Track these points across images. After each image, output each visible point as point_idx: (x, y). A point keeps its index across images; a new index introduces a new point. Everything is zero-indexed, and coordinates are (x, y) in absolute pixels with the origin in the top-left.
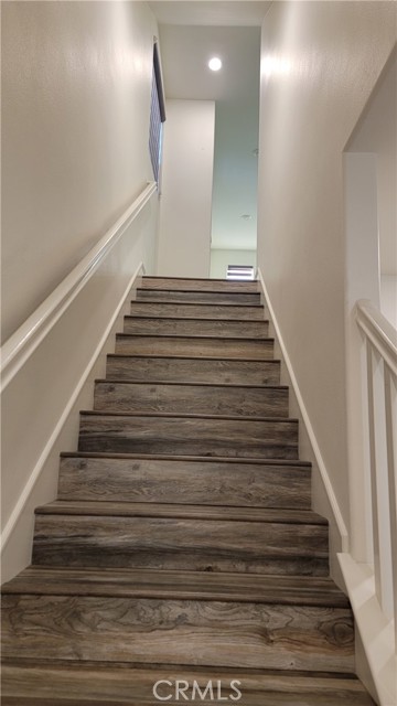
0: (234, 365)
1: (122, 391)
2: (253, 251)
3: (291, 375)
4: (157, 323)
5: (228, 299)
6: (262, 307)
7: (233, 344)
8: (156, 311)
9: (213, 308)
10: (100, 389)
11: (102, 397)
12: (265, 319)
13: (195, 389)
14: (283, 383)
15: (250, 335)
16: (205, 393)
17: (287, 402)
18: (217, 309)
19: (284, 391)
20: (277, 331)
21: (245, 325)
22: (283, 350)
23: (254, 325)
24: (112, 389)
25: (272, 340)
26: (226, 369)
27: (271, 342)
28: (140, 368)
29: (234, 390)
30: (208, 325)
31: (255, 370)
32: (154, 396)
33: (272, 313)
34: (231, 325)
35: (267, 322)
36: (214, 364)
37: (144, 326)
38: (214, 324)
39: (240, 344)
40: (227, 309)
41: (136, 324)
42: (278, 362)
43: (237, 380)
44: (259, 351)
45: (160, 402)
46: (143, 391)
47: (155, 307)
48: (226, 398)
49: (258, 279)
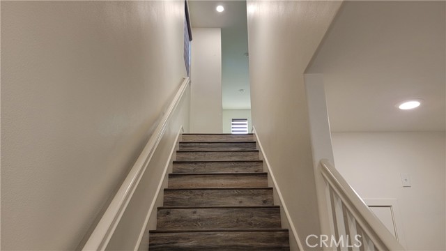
0: (244, 192)
1: (175, 214)
2: (249, 110)
3: (281, 198)
4: (193, 165)
5: (236, 146)
6: (258, 151)
7: (242, 177)
8: (191, 157)
9: (227, 153)
10: (161, 213)
11: (162, 218)
12: (261, 159)
13: (221, 211)
14: (276, 204)
15: (252, 170)
16: (227, 213)
17: (280, 216)
18: (230, 153)
19: (277, 210)
20: (269, 167)
21: (249, 164)
22: (274, 180)
23: (254, 164)
24: (168, 213)
25: (266, 174)
26: (239, 195)
27: (265, 175)
28: (185, 196)
29: (246, 210)
30: (226, 165)
31: (258, 195)
32: (195, 217)
33: (264, 155)
34: (240, 164)
35: (262, 161)
36: (232, 192)
37: (186, 168)
38: (229, 164)
39: (246, 177)
40: (237, 153)
41: (180, 166)
42: (272, 189)
43: (247, 202)
44: (259, 181)
45: (199, 220)
46: (188, 213)
47: (191, 154)
48: (241, 215)
49: (253, 132)
